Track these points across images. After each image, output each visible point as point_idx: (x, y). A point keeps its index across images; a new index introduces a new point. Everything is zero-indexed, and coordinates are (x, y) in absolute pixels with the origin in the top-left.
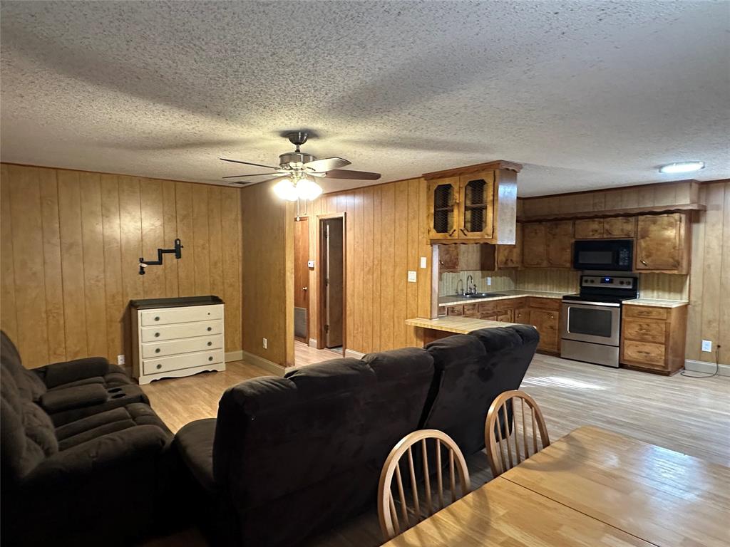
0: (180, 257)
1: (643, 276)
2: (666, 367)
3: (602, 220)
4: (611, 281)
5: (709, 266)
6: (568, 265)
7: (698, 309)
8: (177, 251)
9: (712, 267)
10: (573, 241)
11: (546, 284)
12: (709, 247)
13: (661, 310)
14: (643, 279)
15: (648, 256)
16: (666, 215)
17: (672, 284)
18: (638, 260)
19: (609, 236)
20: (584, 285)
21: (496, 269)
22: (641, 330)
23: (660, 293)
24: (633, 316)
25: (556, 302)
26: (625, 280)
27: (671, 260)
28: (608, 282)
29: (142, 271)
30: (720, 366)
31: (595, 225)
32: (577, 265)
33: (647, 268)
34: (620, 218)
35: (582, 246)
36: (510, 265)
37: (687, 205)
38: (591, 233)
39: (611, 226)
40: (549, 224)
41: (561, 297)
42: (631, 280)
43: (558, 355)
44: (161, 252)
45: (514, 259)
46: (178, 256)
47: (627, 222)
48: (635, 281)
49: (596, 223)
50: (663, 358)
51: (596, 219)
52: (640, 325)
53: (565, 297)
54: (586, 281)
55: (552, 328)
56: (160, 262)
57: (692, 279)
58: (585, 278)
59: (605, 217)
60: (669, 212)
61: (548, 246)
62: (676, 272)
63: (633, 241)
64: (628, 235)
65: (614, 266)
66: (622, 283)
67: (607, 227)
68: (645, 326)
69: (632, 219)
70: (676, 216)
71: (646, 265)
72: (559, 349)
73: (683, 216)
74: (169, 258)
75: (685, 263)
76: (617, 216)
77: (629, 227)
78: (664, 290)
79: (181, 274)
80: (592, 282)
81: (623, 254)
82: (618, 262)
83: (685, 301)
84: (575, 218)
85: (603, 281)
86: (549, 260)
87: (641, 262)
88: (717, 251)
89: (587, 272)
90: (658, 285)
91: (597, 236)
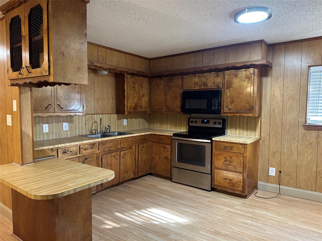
1: (229, 118)
2: (243, 191)
3: (201, 75)
4: (208, 122)
5: (274, 111)
6: (179, 110)
7: (267, 143)
9: (276, 110)
10: (181, 91)
11: (167, 123)
12: (274, 96)
13: (240, 146)
14: (229, 120)
15: (232, 103)
16: (244, 70)
17: (249, 124)
18: (225, 106)
19: (205, 87)
20: (191, 124)
21: (126, 113)
22: (226, 161)
23: (241, 131)
24: (220, 150)
25: (169, 138)
26: (217, 121)
27: (247, 105)
28: (206, 122)
30: (281, 187)
31: (196, 79)
32: (185, 110)
33: (231, 112)
34: (213, 73)
35: (188, 95)
36: (139, 109)
37: (259, 60)
38: (193, 86)
39: (207, 79)
40: (166, 79)
41: (172, 135)
42: (221, 121)
43: (170, 179)
45: (143, 105)
47: (217, 76)
48: (224, 122)
49: (197, 77)
50: (242, 184)
51: (197, 75)
52: (225, 157)
53: (175, 135)
54: (192, 122)
55: (166, 158)
57: (262, 120)
58: (191, 120)
59: (202, 72)
60: (246, 67)
61: (166, 96)
62: (251, 115)
63: (221, 91)
64: (218, 86)
65: (209, 110)
66: (215, 123)
67: (204, 80)
68: (228, 158)
69: (221, 74)
70: (251, 70)
71: (230, 110)
72: (171, 175)
73: (256, 70)
75: (257, 108)
76: (210, 71)
77: (219, 80)
78: (243, 129)
80: (196, 122)
81: (215, 101)
82: (211, 108)
83: (257, 137)
84: (183, 74)
85: (203, 122)
86: (167, 106)
87: (227, 107)
88: (279, 99)
89: (193, 115)
90: (239, 125)
91: (197, 88)
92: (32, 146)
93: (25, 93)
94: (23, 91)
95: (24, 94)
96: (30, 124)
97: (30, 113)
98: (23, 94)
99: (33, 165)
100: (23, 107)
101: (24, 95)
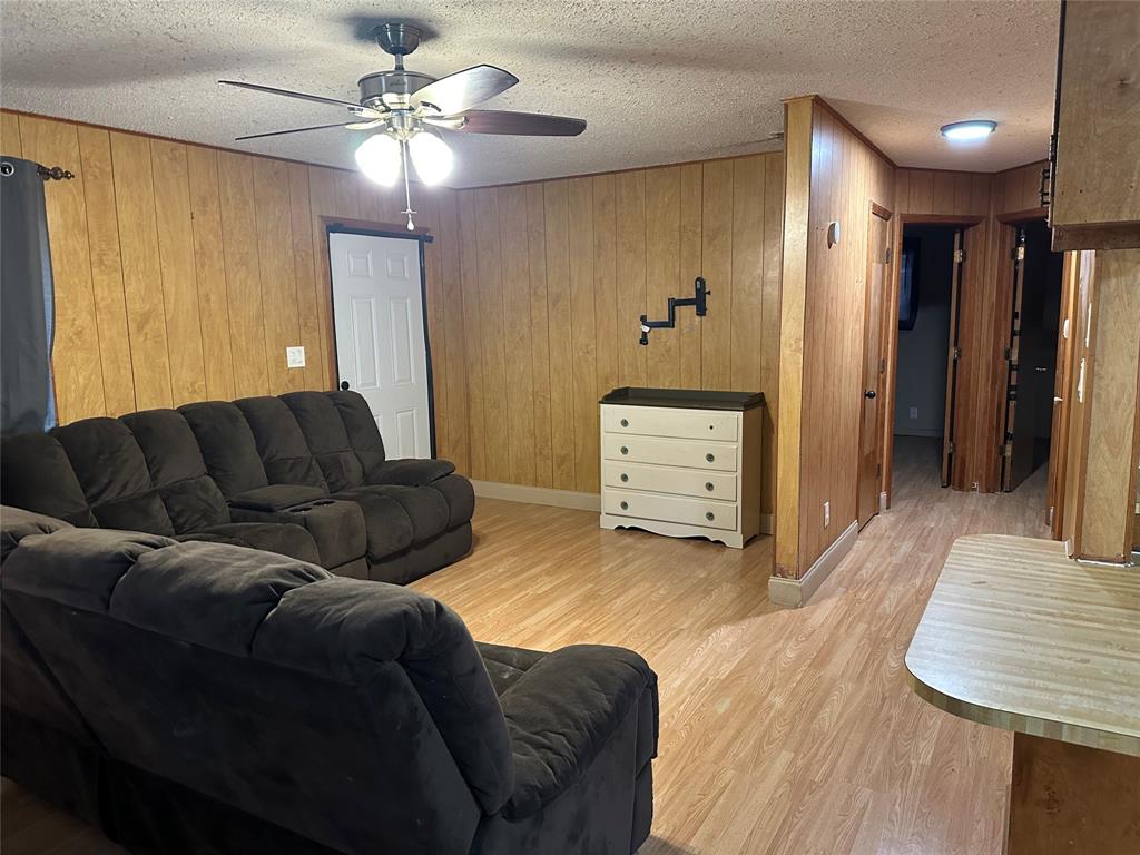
0: (705, 315)
8: (699, 303)
29: (644, 341)
44: (674, 304)
46: (702, 311)
56: (670, 324)
74: (686, 314)
79: (707, 346)
92: (1126, 495)
93: (1120, 273)
94: (1114, 266)
95: (1116, 277)
96: (1130, 401)
97: (1132, 358)
98: (1109, 278)
99: (1119, 569)
100: (1104, 332)
101: (1114, 281)
